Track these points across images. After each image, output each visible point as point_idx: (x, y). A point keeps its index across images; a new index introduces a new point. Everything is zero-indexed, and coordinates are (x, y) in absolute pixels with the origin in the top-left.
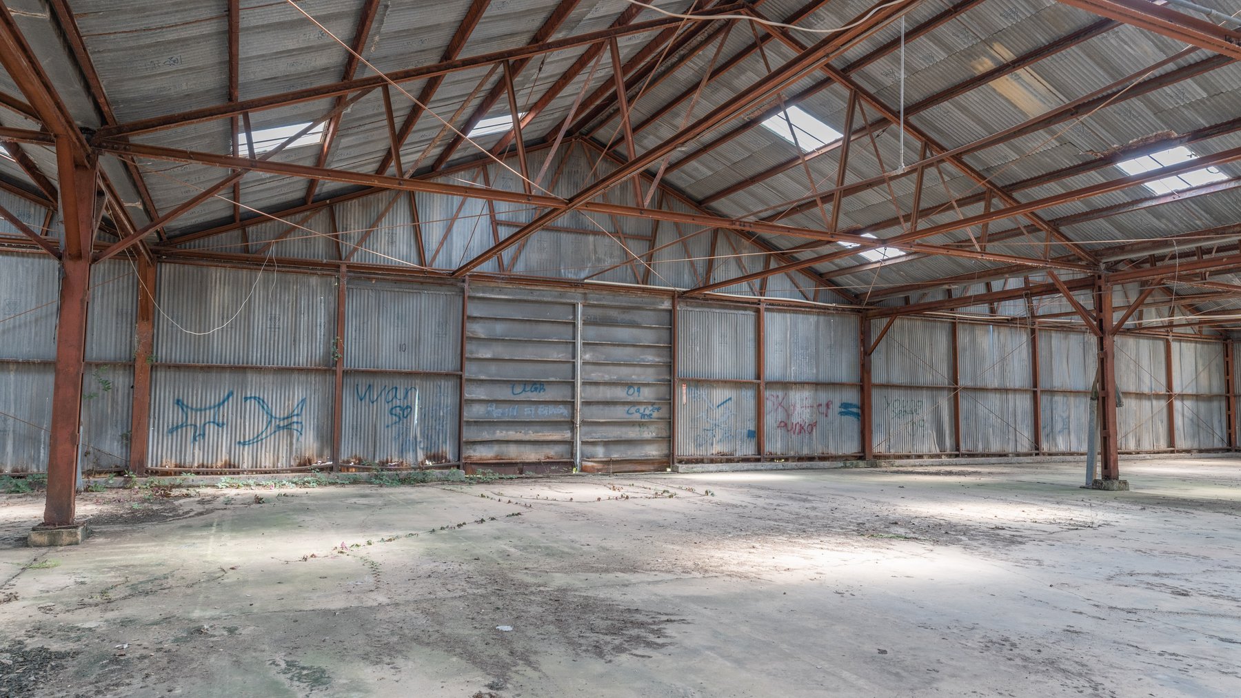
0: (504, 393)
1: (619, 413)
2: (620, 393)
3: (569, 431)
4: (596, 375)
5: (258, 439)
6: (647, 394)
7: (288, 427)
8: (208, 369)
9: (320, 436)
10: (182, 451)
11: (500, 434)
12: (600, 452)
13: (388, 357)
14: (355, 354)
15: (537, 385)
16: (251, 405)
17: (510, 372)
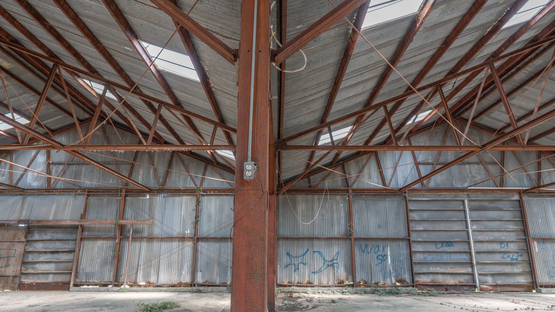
0: (431, 248)
1: (498, 258)
2: (496, 247)
3: (470, 268)
4: (481, 237)
5: (320, 271)
6: (512, 247)
7: (332, 265)
8: (299, 239)
9: (346, 270)
10: (290, 276)
11: (432, 269)
12: (490, 280)
13: (373, 231)
14: (358, 230)
15: (449, 243)
16: (316, 255)
17: (433, 237)
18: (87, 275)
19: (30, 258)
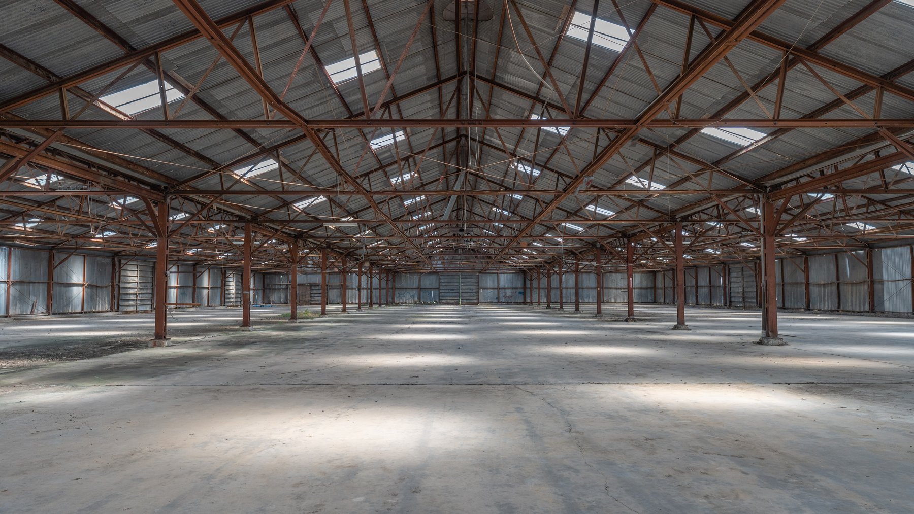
0: (447, 291)
1: (469, 294)
2: (469, 291)
3: (458, 297)
4: (464, 288)
5: (409, 299)
6: (474, 291)
7: (413, 297)
8: (402, 288)
9: (418, 298)
11: (447, 298)
12: (465, 301)
13: (427, 286)
14: (422, 286)
15: (453, 290)
16: (408, 294)
17: (448, 288)
18: (333, 301)
19: (312, 295)
